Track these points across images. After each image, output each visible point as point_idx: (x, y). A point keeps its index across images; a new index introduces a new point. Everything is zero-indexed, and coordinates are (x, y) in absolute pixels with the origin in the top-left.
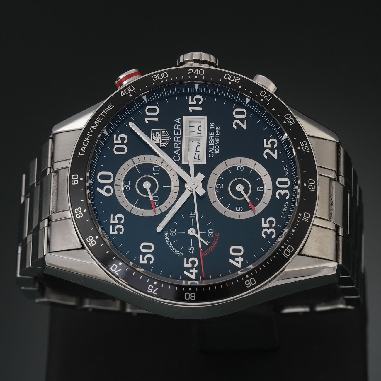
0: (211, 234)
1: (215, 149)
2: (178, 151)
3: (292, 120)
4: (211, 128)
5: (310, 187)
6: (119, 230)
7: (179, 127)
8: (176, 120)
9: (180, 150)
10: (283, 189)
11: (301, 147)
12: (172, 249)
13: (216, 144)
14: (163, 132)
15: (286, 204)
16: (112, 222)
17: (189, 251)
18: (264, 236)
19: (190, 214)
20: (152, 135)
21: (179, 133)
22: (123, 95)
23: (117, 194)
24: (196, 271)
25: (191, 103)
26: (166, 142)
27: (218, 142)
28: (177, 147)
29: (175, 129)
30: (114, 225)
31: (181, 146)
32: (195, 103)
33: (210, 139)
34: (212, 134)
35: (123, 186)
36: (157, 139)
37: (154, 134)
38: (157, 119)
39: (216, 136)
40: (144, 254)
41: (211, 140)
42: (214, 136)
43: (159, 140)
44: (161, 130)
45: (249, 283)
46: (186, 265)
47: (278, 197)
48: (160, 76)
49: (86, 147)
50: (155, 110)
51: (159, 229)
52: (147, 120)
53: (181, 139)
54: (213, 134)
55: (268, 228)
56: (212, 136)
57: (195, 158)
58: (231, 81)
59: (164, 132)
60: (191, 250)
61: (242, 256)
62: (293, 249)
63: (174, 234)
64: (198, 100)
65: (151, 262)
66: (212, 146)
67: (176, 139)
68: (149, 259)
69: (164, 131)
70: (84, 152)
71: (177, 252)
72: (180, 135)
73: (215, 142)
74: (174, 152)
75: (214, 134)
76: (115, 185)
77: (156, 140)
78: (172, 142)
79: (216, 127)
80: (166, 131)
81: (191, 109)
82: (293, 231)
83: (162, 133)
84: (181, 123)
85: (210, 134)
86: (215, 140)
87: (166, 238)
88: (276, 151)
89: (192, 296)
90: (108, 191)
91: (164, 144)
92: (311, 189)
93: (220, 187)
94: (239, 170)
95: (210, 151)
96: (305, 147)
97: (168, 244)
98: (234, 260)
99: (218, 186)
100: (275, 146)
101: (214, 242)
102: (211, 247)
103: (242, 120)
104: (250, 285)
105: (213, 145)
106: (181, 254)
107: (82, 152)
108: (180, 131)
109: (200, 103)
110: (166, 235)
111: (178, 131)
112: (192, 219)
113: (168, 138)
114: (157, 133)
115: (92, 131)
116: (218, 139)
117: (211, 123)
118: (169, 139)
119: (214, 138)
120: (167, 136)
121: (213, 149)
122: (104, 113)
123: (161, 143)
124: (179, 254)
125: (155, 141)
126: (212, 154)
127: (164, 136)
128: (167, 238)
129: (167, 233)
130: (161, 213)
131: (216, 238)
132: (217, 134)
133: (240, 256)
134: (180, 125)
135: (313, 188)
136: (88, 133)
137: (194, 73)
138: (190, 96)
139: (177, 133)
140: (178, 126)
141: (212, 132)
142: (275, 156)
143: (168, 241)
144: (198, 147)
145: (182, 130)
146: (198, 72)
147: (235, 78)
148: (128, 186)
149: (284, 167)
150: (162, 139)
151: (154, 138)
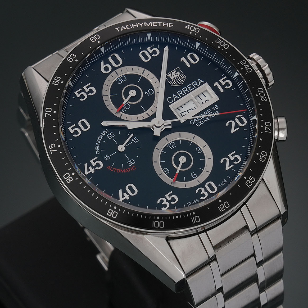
0: (130, 163)
1: (199, 121)
2: (177, 97)
3: (264, 158)
4: (213, 108)
5: (222, 206)
6: (82, 96)
7: (195, 86)
8: (199, 80)
9: (179, 98)
10: (206, 190)
12: (96, 144)
13: (204, 120)
14: (183, 77)
15: (196, 201)
16: (85, 88)
17: (105, 157)
18: (158, 202)
19: (134, 138)
20: (174, 71)
22: (187, 28)
23: (109, 77)
24: (93, 172)
25: (221, 81)
26: (177, 84)
27: (206, 121)
28: (179, 94)
29: (192, 83)
30: (83, 91)
31: (182, 96)
32: (223, 83)
33: (204, 113)
35: (120, 78)
36: (174, 76)
37: (176, 71)
38: (189, 66)
40: (78, 126)
41: (204, 115)
44: (183, 74)
45: (111, 213)
46: (92, 161)
47: (197, 191)
48: (222, 44)
49: (126, 29)
50: (195, 60)
51: (105, 123)
52: (183, 59)
53: (187, 93)
55: (167, 200)
56: (208, 113)
57: (181, 113)
58: (258, 95)
60: (107, 157)
61: (130, 196)
62: (163, 227)
63: (110, 137)
64: (227, 84)
65: (75, 136)
67: (184, 90)
68: (76, 132)
69: (184, 76)
70: (122, 30)
71: (97, 148)
72: (190, 90)
74: (174, 95)
75: (210, 113)
76: (115, 71)
77: (173, 75)
78: (180, 88)
79: (217, 111)
81: (216, 84)
82: (177, 217)
83: (181, 77)
84: (200, 84)
85: (208, 111)
87: (102, 134)
88: (233, 166)
89: (69, 179)
90: (106, 69)
91: (173, 84)
92: (220, 208)
93: (173, 146)
94: (196, 150)
95: (194, 119)
96: (250, 182)
97: (99, 138)
98: (123, 193)
99: (172, 144)
100: (235, 163)
101: (126, 169)
102: (120, 170)
103: (237, 126)
104: (110, 215)
105: (201, 119)
107: (120, 29)
108: (194, 88)
109: (226, 87)
110: (104, 132)
111: (192, 87)
112: (132, 142)
113: (180, 83)
114: (179, 73)
115: (141, 25)
116: (209, 119)
117: (216, 106)
120: (182, 81)
122: (162, 24)
123: (173, 81)
124: (97, 151)
126: (194, 123)
127: (180, 79)
128: (103, 135)
129: (107, 132)
130: (119, 117)
131: (130, 169)
133: (129, 195)
134: (198, 85)
135: (223, 209)
136: (139, 24)
137: (244, 65)
138: (226, 77)
139: (191, 87)
140: (196, 84)
141: (210, 111)
142: (227, 168)
143: (101, 137)
144: (192, 110)
145: (195, 89)
146: (247, 68)
147: (264, 97)
148: (122, 81)
149: (225, 180)
150: (176, 80)
151: (173, 73)
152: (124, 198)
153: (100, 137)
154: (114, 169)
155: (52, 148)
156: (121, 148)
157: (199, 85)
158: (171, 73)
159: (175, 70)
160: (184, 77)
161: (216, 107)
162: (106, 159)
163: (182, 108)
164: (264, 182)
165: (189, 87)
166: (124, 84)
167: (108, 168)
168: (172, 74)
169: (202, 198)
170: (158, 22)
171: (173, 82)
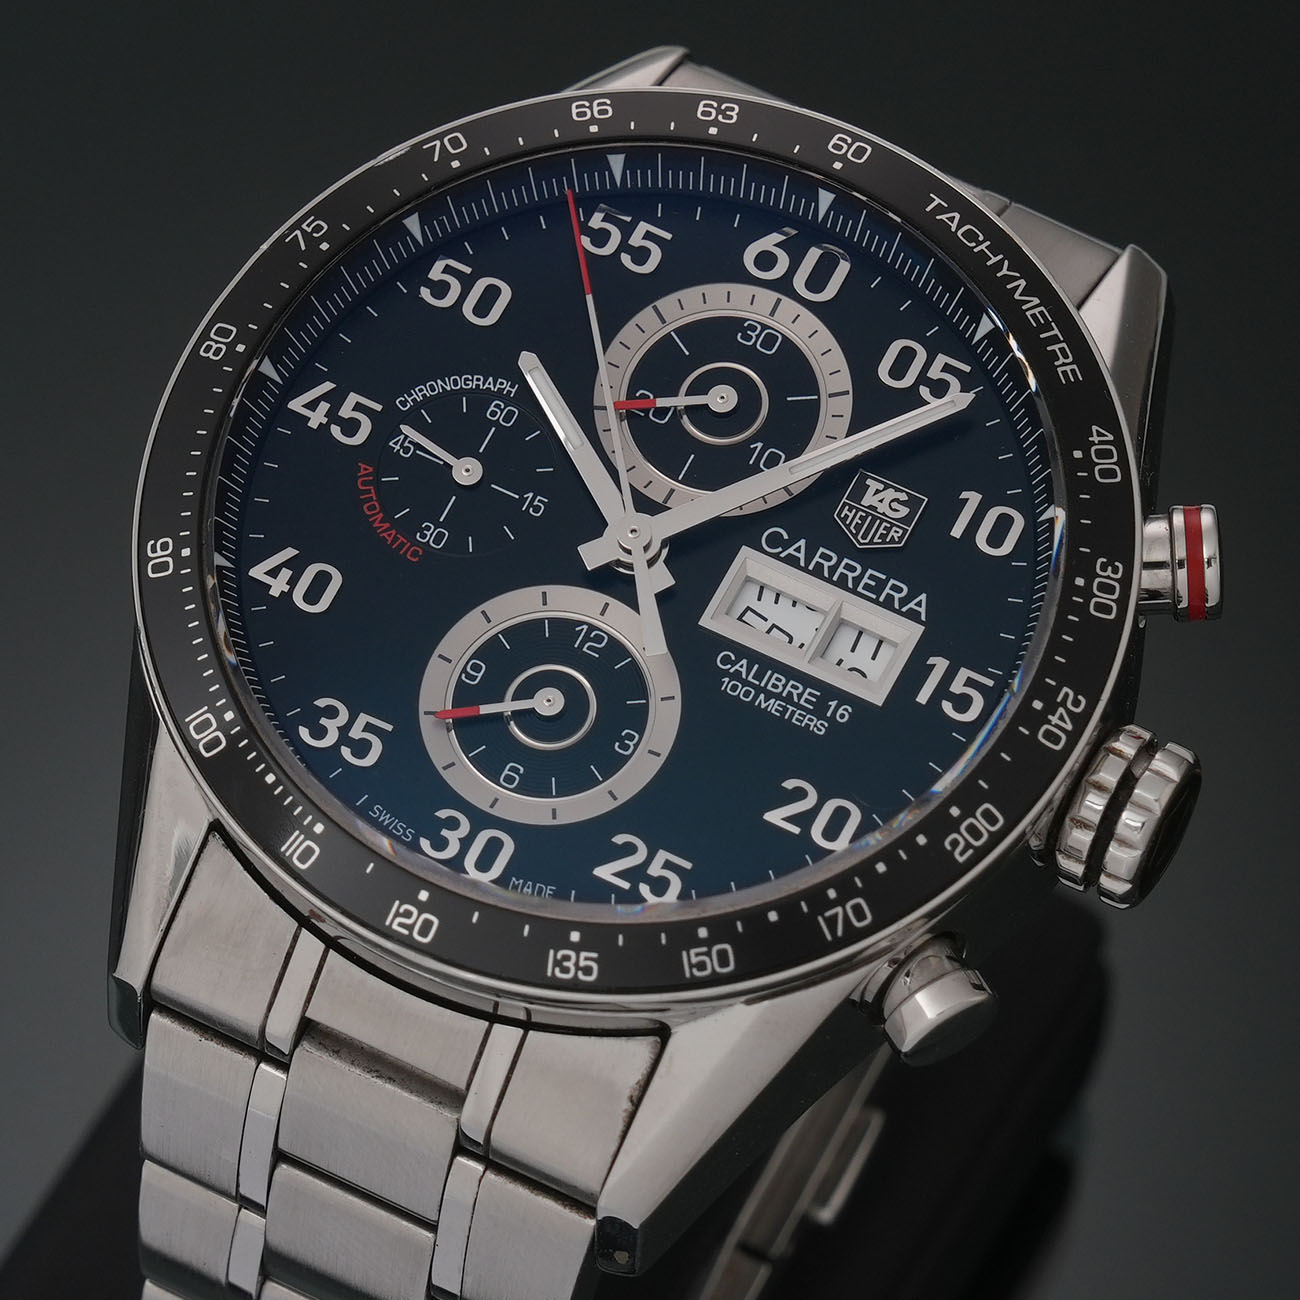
0: (429, 534)
1: (745, 683)
2: (802, 556)
3: (701, 966)
4: (833, 704)
5: (408, 914)
6: (601, 238)
7: (890, 598)
8: (923, 597)
9: (802, 564)
10: (466, 843)
11: (578, 948)
12: (439, 381)
13: (762, 696)
14: (895, 533)
15: (405, 830)
16: (643, 227)
17: (402, 437)
18: (322, 703)
19: (539, 498)
20: (903, 491)
21: (867, 587)
22: (1095, 434)
23: (741, 290)
24: (313, 424)
25: (964, 673)
26: (852, 528)
27: (763, 706)
28: (817, 559)
29: (892, 582)
30: (627, 231)
31: (817, 572)
32: (957, 687)
33: (792, 682)
34: (805, 696)
35: (764, 327)
36: (881, 501)
37: (906, 498)
38: (957, 532)
39: (791, 708)
40: (467, 283)
41: (785, 686)
42: (796, 700)
43: (874, 508)
44: (910, 529)
45: (160, 553)
46: (353, 398)
47: (443, 814)
48: (1106, 589)
49: (953, 230)
50: (995, 539)
51: (529, 362)
52: (973, 499)
53: (842, 583)
54: (807, 701)
55: (344, 730)
56: (800, 696)
57: (748, 608)
59: (896, 536)
61: (287, 596)
62: (207, 755)
63: (493, 414)
64: (962, 703)
65: (425, 292)
66: (759, 676)
67: (848, 567)
68: (440, 290)
69: (901, 538)
70: (938, 217)
71: (418, 394)
72: (860, 589)
73: (769, 696)
74: (802, 543)
75: (802, 702)
76: (780, 296)
77: (880, 496)
78: (845, 548)
79: (826, 725)
80: (897, 543)
81: (940, 664)
82: (270, 778)
83: (894, 528)
84: (904, 609)
85: (809, 690)
86: (778, 697)
87: (491, 379)
88: (626, 885)
89: (215, 346)
90: (766, 260)
91: (847, 516)
92: (397, 914)
93: (589, 644)
94: (623, 734)
95: (744, 662)
96: (570, 964)
97: (468, 379)
98: (286, 564)
99: (599, 639)
100: (644, 889)
101: (394, 532)
102: (378, 513)
103: (805, 820)
104: (150, 554)
105: (762, 685)
106: (406, 402)
107: (939, 209)
108: (874, 597)
109: (947, 707)
110: (501, 384)
111: (880, 585)
112: (517, 497)
113: (864, 538)
114: (904, 511)
115: (1005, 271)
116: (777, 710)
117: (850, 710)
118: (861, 543)
119: (789, 699)
120: (876, 540)
121: (747, 677)
122: (1054, 340)
123: (858, 510)
124: (409, 400)
125: (877, 492)
126: (729, 666)
127: (881, 531)
128: (489, 384)
129: (509, 392)
130: (595, 404)
131: (402, 544)
132: (796, 716)
133: (291, 591)
134: (897, 606)
135: (400, 925)
136: (1006, 262)
137: (1061, 710)
138: (990, 683)
139: (873, 583)
140: (897, 596)
141: (814, 700)
142: (605, 872)
143: (475, 383)
144: (788, 639)
145: (876, 602)
146: (1056, 726)
147: (970, 844)
148: (756, 340)
149: (551, 890)
150: (870, 518)
151: (890, 494)
152: (267, 580)
153: (472, 381)
154: (373, 491)
155: (309, 230)
156: (467, 471)
157: (901, 606)
158: (887, 487)
159: (906, 493)
160: (897, 540)
161: (844, 714)
162: (396, 443)
163: (776, 602)
164: (657, 1051)
165: (871, 577)
166: (749, 356)
167: (363, 466)
168: (884, 490)
169: (425, 844)
170: (1053, 324)
171: (850, 511)
